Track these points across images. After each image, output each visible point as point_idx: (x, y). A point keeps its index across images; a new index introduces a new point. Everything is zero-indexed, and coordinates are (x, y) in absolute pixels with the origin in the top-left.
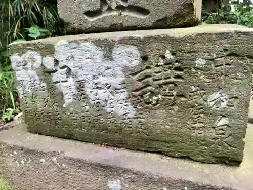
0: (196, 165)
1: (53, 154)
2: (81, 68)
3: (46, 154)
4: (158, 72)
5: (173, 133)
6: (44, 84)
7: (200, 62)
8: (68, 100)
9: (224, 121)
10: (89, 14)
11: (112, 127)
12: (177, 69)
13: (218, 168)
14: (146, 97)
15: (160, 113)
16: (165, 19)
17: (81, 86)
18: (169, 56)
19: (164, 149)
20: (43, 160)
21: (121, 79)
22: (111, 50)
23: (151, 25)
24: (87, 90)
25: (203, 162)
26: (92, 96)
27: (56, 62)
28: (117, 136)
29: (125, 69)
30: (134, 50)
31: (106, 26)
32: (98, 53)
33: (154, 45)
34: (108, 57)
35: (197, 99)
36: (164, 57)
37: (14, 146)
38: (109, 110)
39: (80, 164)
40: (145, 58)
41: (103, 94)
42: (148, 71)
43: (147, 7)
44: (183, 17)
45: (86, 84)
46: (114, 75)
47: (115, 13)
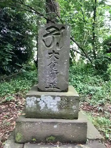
0: (71, 120)
1: (39, 122)
2: (47, 101)
3: (37, 122)
4: (64, 102)
5: (66, 114)
6: (36, 105)
7: (71, 100)
8: (42, 108)
9: (75, 111)
10: (46, 88)
11: (53, 114)
12: (67, 102)
13: (74, 120)
14: (61, 107)
15: (64, 110)
16: (63, 90)
17: (46, 105)
18: (66, 99)
19: (64, 118)
20: (36, 124)
21: (56, 103)
22: (55, 98)
23: (60, 91)
24: (48, 106)
25: (71, 119)
26: (49, 107)
27: (41, 99)
28: (54, 116)
29: (57, 102)
30: (60, 98)
31: (51, 91)
32: (52, 98)
33: (64, 97)
34: (54, 99)
35: (70, 107)
36: (65, 99)
37: (27, 121)
38: (52, 110)
39: (47, 123)
40: (61, 99)
41: (52, 107)
42: (62, 102)
43: (60, 88)
44: (66, 90)
45: (48, 105)
46: (55, 103)
47: (52, 88)
